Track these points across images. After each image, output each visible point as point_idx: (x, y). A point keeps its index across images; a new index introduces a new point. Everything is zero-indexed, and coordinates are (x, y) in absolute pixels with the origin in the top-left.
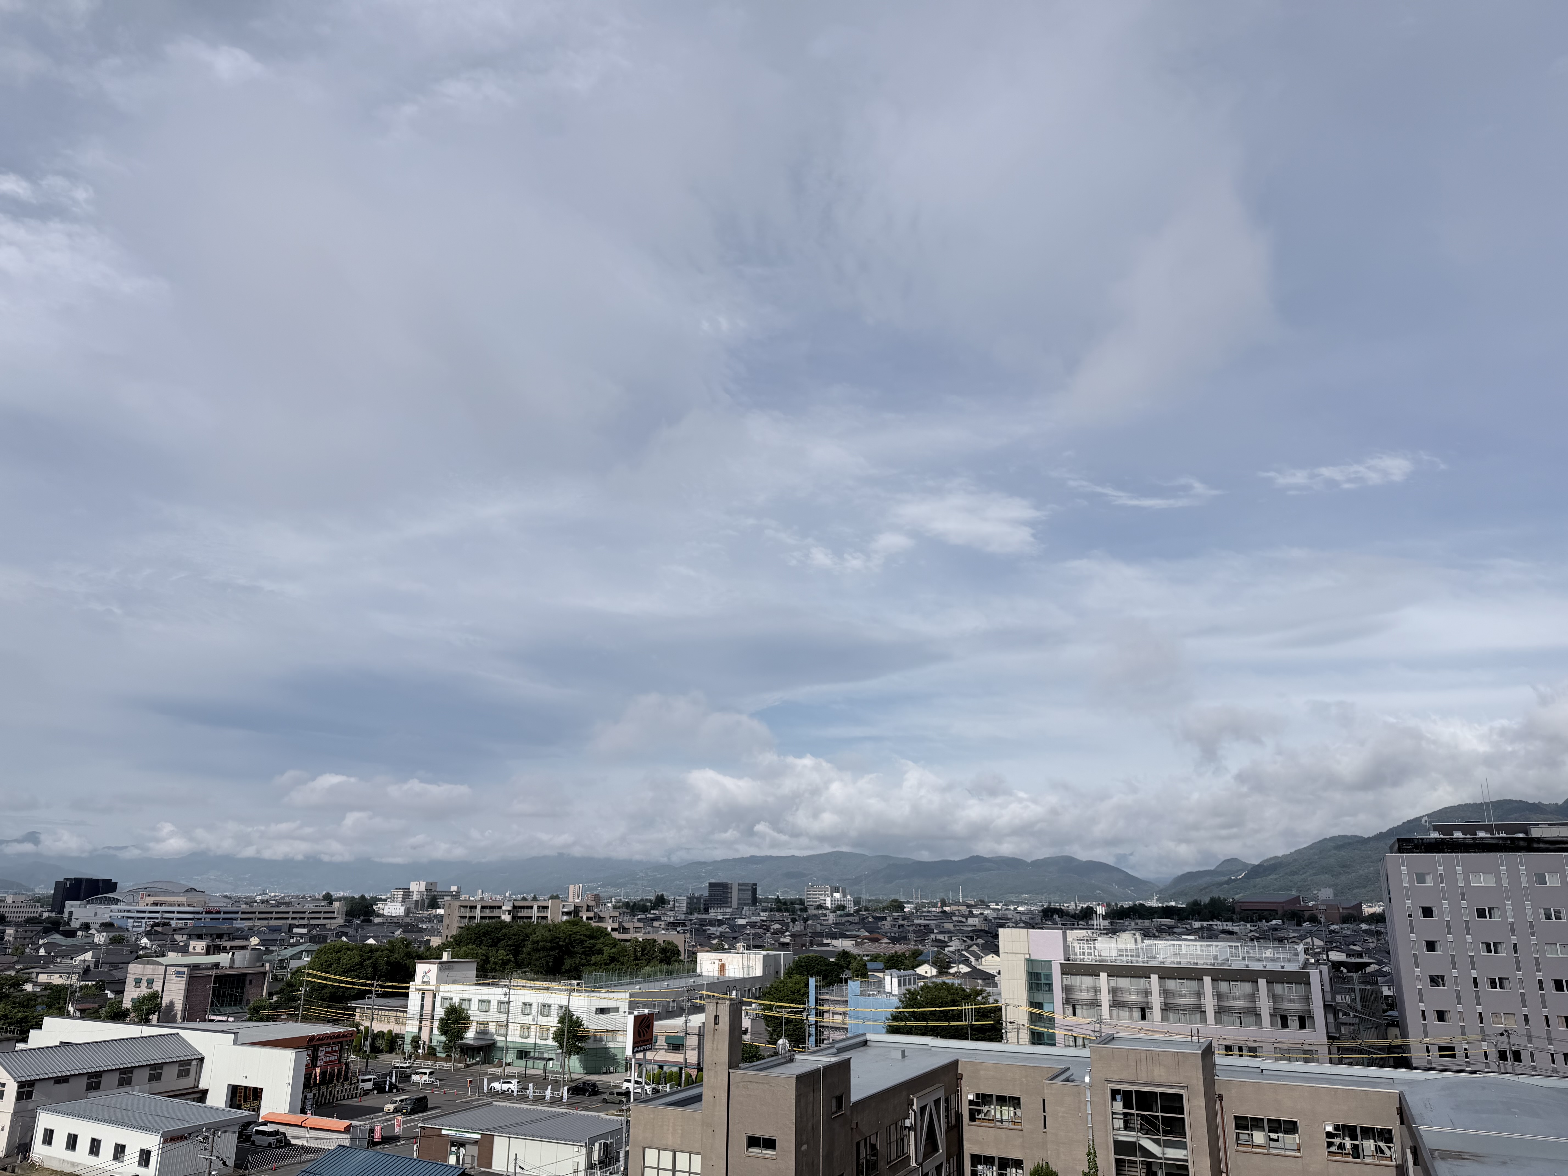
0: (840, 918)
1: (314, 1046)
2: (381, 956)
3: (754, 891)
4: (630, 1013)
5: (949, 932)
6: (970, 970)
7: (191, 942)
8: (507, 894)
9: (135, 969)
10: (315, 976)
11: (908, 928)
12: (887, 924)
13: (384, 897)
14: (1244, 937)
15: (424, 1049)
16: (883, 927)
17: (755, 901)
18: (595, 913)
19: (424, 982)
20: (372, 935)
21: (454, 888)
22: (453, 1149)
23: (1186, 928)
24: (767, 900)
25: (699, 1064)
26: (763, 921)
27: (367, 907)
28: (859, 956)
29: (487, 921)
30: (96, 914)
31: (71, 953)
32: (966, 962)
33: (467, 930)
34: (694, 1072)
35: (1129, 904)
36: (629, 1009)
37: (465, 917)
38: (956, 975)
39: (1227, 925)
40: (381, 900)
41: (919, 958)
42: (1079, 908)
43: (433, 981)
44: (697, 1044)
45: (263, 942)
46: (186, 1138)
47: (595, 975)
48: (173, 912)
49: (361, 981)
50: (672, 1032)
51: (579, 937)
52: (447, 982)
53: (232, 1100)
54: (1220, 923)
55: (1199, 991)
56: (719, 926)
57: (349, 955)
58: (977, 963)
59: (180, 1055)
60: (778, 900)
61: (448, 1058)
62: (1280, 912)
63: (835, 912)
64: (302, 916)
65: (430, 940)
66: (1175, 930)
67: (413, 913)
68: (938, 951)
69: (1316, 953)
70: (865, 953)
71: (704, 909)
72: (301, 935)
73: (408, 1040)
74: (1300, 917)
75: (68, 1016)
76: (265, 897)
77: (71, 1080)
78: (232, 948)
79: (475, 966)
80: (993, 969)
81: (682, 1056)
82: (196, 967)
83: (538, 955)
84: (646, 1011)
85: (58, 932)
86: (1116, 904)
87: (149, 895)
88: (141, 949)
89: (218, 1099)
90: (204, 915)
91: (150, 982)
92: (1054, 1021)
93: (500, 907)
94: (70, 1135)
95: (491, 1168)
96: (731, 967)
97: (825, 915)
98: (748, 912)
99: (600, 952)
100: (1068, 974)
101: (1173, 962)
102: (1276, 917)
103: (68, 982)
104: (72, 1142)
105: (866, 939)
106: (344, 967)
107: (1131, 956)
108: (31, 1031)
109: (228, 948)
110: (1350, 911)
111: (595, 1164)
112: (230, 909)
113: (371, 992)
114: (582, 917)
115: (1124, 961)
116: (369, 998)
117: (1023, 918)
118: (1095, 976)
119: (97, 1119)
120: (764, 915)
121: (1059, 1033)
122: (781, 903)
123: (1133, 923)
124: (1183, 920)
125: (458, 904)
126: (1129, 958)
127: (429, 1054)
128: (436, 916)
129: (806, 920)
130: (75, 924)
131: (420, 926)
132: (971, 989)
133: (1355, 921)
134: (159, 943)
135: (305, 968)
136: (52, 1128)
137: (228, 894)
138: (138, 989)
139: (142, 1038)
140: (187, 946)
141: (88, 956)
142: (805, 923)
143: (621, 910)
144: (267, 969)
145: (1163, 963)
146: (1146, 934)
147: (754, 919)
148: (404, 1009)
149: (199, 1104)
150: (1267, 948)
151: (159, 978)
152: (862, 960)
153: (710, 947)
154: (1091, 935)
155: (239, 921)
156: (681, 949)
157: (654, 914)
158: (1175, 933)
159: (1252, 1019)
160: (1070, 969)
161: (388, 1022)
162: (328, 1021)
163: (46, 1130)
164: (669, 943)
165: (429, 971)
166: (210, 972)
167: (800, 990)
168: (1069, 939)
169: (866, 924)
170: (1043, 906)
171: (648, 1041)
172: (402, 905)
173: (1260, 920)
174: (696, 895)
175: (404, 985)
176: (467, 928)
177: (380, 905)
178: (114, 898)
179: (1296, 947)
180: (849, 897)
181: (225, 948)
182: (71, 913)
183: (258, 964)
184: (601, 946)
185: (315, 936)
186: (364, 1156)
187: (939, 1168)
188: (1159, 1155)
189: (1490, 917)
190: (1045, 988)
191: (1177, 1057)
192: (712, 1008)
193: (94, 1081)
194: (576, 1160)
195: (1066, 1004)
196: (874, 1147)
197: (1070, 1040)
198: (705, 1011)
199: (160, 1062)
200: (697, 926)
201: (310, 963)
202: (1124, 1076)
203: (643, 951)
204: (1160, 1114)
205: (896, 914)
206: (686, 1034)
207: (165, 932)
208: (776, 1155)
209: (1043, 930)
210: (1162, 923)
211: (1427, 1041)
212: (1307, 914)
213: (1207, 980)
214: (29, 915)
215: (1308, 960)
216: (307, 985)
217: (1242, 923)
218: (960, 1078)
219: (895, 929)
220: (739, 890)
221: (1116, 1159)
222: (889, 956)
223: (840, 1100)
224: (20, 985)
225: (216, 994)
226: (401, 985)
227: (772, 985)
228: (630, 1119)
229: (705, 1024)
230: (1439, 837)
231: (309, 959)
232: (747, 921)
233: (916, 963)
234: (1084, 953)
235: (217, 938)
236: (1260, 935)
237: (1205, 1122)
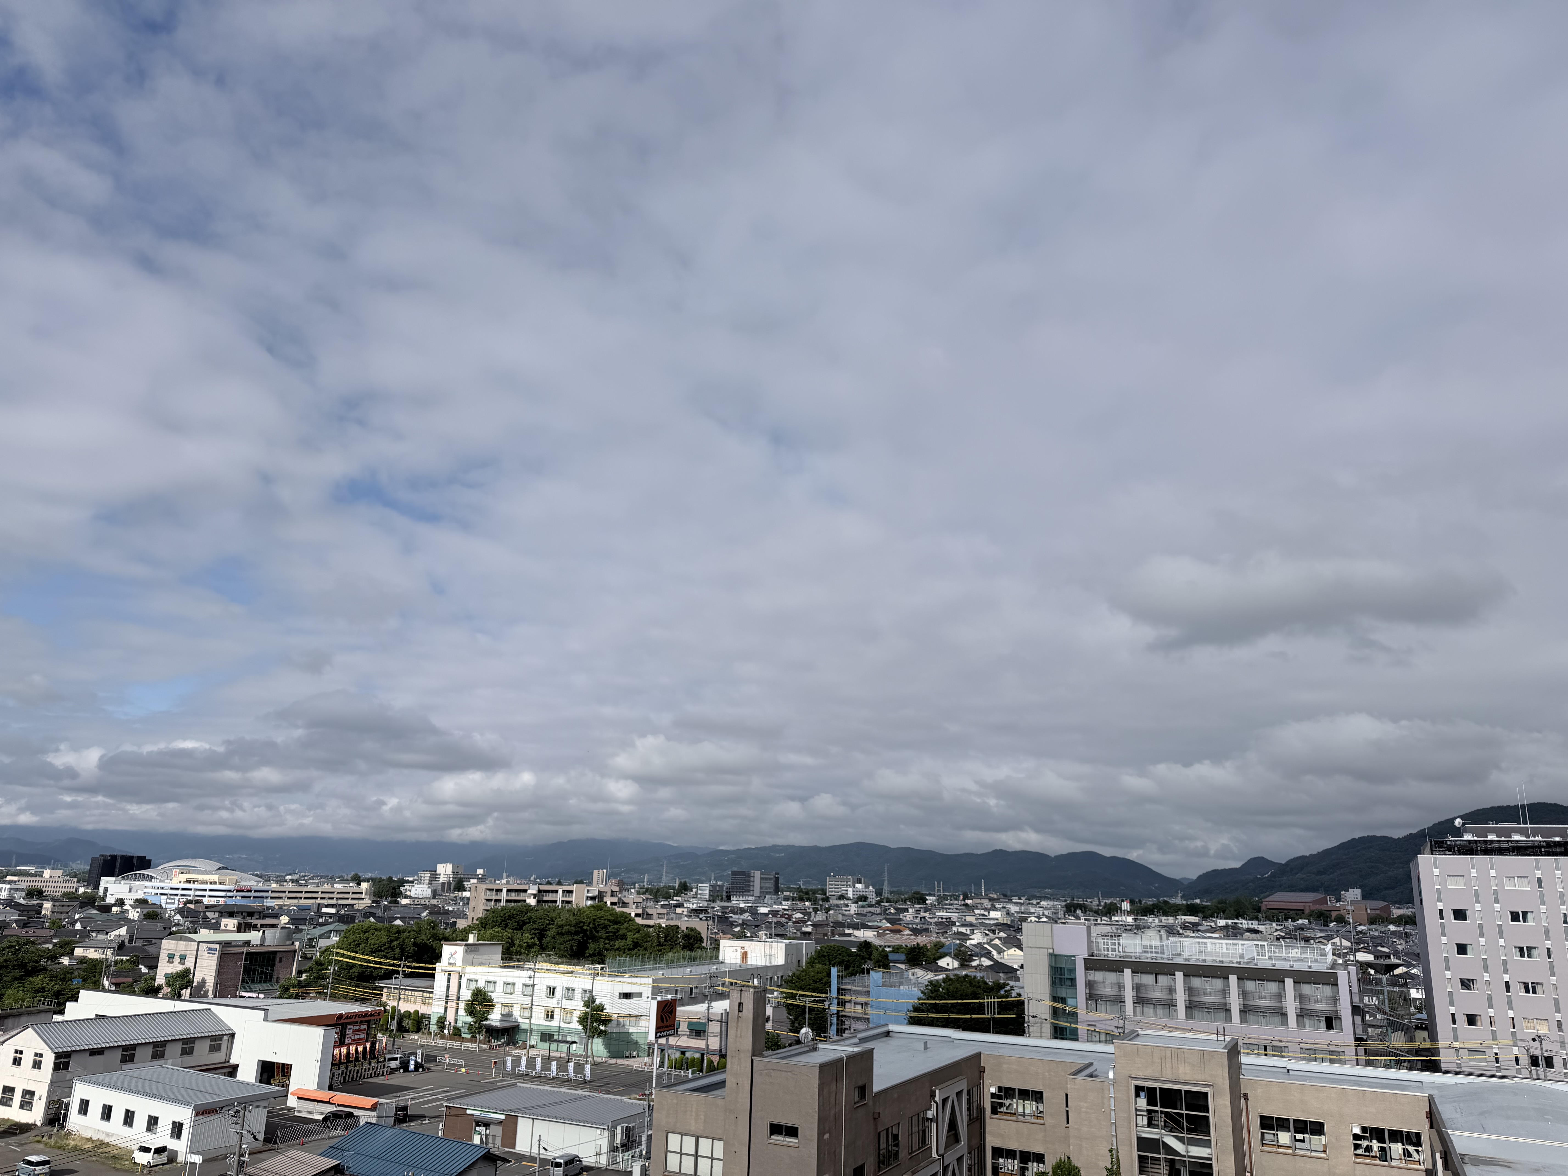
0: (862, 909)
1: (342, 1024)
2: (408, 937)
3: (777, 879)
4: (653, 999)
5: (971, 925)
6: (992, 963)
7: (223, 920)
8: (532, 878)
9: (168, 945)
10: (343, 955)
11: (930, 920)
12: (909, 916)
13: (411, 879)
14: (1270, 936)
15: (449, 1029)
16: (904, 918)
17: (777, 890)
18: (619, 899)
19: (450, 964)
20: (398, 915)
21: (480, 872)
22: (478, 1128)
23: (1211, 926)
24: (789, 889)
25: (721, 1051)
26: (785, 910)
27: (394, 888)
28: (880, 946)
29: (513, 904)
30: (130, 891)
31: (106, 928)
32: (988, 955)
33: (493, 912)
34: (716, 1059)
35: (1153, 901)
36: (653, 994)
37: (490, 900)
38: (979, 967)
39: (1252, 924)
40: (408, 882)
41: (941, 950)
42: (1102, 904)
43: (459, 963)
44: (718, 1030)
45: (294, 920)
46: (217, 1111)
47: (619, 960)
48: (205, 890)
49: (389, 961)
50: (694, 1018)
51: (603, 922)
52: (472, 964)
53: (261, 1075)
54: (1246, 922)
55: (1225, 990)
56: (741, 914)
57: (377, 936)
58: (999, 956)
59: (210, 1030)
60: (799, 890)
61: (473, 1039)
62: (1307, 911)
63: (856, 902)
64: (331, 895)
65: (455, 923)
66: (1200, 928)
67: (440, 895)
68: (960, 944)
69: (1344, 954)
70: (886, 944)
71: (727, 896)
72: (330, 915)
73: (434, 1020)
74: (1327, 917)
75: (104, 990)
76: (296, 877)
77: (106, 1052)
78: (262, 926)
79: (500, 949)
80: (1015, 963)
81: (704, 1042)
82: (228, 944)
83: (562, 939)
84: (669, 997)
85: (94, 907)
86: (1140, 902)
87: (182, 873)
88: (174, 926)
89: (248, 1074)
90: (235, 894)
91: (183, 958)
92: (1077, 1016)
93: (525, 891)
94: (104, 1106)
95: (514, 1148)
96: (753, 955)
97: (847, 906)
98: (770, 901)
99: (624, 937)
100: (1092, 970)
101: (1198, 960)
102: (1302, 916)
103: (104, 956)
104: (107, 1112)
105: (887, 930)
106: (372, 946)
107: (1156, 952)
108: (67, 1003)
109: (259, 926)
110: (1378, 912)
111: (618, 1147)
112: (260, 886)
113: (398, 972)
114: (606, 903)
115: (1148, 957)
116: (396, 978)
117: (1046, 913)
118: (1119, 972)
119: (131, 1091)
121: (1082, 1028)
122: (803, 892)
123: (1157, 920)
124: (1207, 918)
125: (483, 887)
126: (1154, 955)
127: (455, 1034)
128: (462, 899)
129: (828, 910)
130: (110, 900)
131: (446, 908)
132: (993, 982)
133: (1383, 922)
134: (191, 919)
135: (333, 947)
136: (88, 1099)
137: (258, 873)
138: (171, 965)
139: (175, 1012)
140: (218, 923)
141: (123, 931)
142: (827, 913)
143: (644, 896)
144: (297, 947)
145: (1188, 960)
146: (1170, 931)
147: (776, 907)
148: (430, 990)
149: (229, 1078)
150: (1293, 947)
151: (192, 954)
152: (883, 950)
153: (732, 935)
154: (1115, 931)
155: (269, 900)
156: (704, 936)
157: (676, 900)
158: (1199, 930)
159: (1278, 1019)
160: (1092, 964)
161: (415, 1002)
162: (356, 1001)
163: (82, 1100)
164: (692, 930)
165: (456, 952)
166: (241, 950)
167: (821, 980)
168: (1094, 934)
169: (888, 914)
170: (1065, 900)
171: (670, 1026)
172: (429, 888)
173: (1286, 919)
174: (719, 883)
175: (431, 966)
176: (493, 911)
177: (407, 886)
178: (148, 875)
179: (1322, 947)
180: (871, 888)
181: (255, 926)
182: (106, 889)
183: (288, 943)
184: (624, 931)
185: (343, 916)
186: (390, 1132)
187: (960, 1160)
188: (1183, 1153)
189: (1524, 921)
190: (1068, 983)
191: (1202, 1055)
192: (735, 995)
193: (128, 1054)
194: (599, 1142)
195: (1089, 1000)
196: (895, 1137)
197: (1093, 1035)
198: (729, 998)
199: (192, 1036)
200: (719, 914)
201: (338, 943)
202: (1148, 1073)
203: (666, 937)
204: (1184, 1112)
205: (917, 906)
206: (709, 1020)
207: (197, 909)
208: (798, 1143)
209: (1066, 925)
210: (1187, 920)
211: (1456, 1044)
212: (1334, 914)
213: (1233, 979)
214: (66, 890)
215: (1336, 960)
216: (335, 964)
217: (1268, 922)
218: (982, 1071)
219: (918, 920)
220: (761, 879)
221: (1140, 1156)
222: (911, 948)
223: (863, 1090)
224: (57, 958)
225: (247, 971)
226: (427, 965)
227: (794, 974)
228: (652, 1103)
229: (728, 1010)
230: (1472, 839)
231: (337, 939)
232: (769, 909)
233: (938, 954)
234: (1108, 948)
235: (248, 916)
236: (1286, 934)
237: (1230, 1121)
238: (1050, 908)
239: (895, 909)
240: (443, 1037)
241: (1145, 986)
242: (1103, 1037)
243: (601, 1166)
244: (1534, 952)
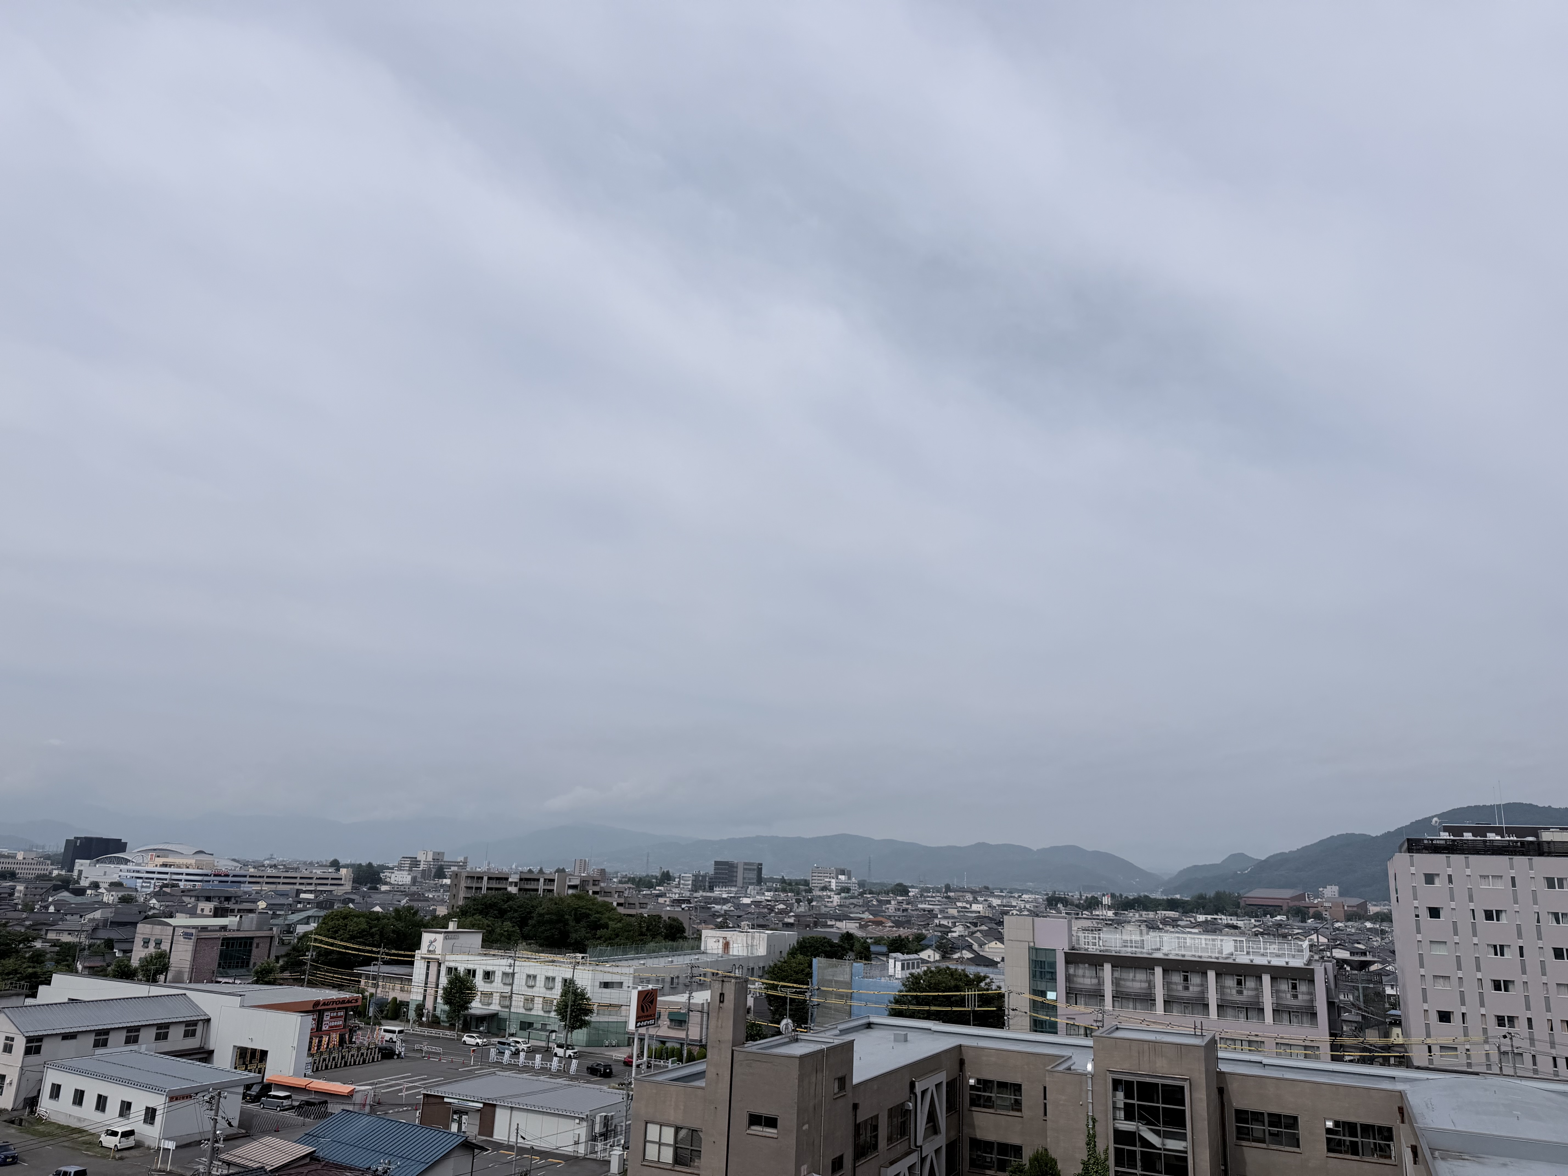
0: (844, 901)
1: (319, 1011)
2: (387, 924)
3: (760, 871)
4: (634, 988)
5: (954, 917)
6: (973, 956)
7: (199, 904)
8: (514, 866)
9: (143, 930)
10: (321, 942)
11: (912, 912)
12: (891, 908)
13: (391, 865)
14: (1248, 932)
15: (428, 1017)
16: (887, 910)
17: (760, 880)
18: (601, 888)
19: (429, 951)
20: (378, 902)
21: (460, 858)
22: (455, 1117)
23: (1190, 921)
24: (772, 880)
25: (701, 1041)
26: (768, 901)
27: (374, 875)
28: (862, 938)
29: (494, 892)
30: (105, 873)
31: (80, 911)
32: (970, 947)
33: (474, 900)
34: (695, 1049)
35: (1134, 894)
36: (633, 984)
37: (471, 888)
38: (960, 960)
39: (1231, 920)
40: (388, 868)
41: (923, 943)
42: (1083, 898)
43: (439, 951)
44: (699, 1020)
45: (271, 906)
46: (191, 1097)
47: (601, 950)
48: (182, 874)
49: (368, 948)
50: (675, 1008)
51: (584, 911)
52: (452, 953)
53: (238, 1061)
54: (1225, 918)
55: (1203, 985)
56: (724, 904)
57: (356, 922)
58: (980, 949)
59: (187, 1015)
60: (783, 881)
61: (452, 1027)
62: (1285, 908)
63: (839, 894)
64: (309, 881)
65: (435, 910)
66: (1179, 923)
67: (420, 882)
68: (941, 936)
69: (1321, 950)
70: (868, 936)
71: (710, 887)
72: (309, 901)
73: (412, 1007)
74: (1305, 913)
75: (77, 973)
76: (273, 863)
77: (78, 1037)
78: (239, 911)
79: (480, 936)
80: (996, 956)
81: (684, 1032)
82: (204, 929)
83: (543, 928)
84: (650, 987)
85: (67, 890)
86: (1121, 895)
87: (158, 856)
88: (150, 910)
89: (224, 1059)
90: (212, 878)
91: (158, 943)
92: (1056, 1010)
93: (507, 879)
94: (76, 1091)
95: (492, 1136)
96: (735, 945)
97: (830, 897)
98: (753, 891)
99: (606, 926)
100: (1072, 964)
101: (1177, 955)
102: (1281, 912)
103: (78, 940)
104: (79, 1097)
105: (869, 922)
106: (351, 933)
107: (1135, 947)
108: (40, 987)
109: (236, 911)
110: (1355, 909)
111: (596, 1136)
112: (238, 872)
113: (376, 959)
114: (588, 892)
115: (1127, 952)
116: (374, 965)
117: (1028, 906)
118: (1099, 966)
119: (104, 1077)
120: (769, 895)
121: (1061, 1022)
122: (786, 883)
123: (1137, 915)
124: (1187, 913)
125: (464, 875)
126: (1134, 949)
127: (433, 1022)
128: (442, 886)
129: (810, 901)
130: (84, 883)
131: (427, 895)
132: (974, 975)
133: (1360, 919)
134: (167, 903)
135: (311, 932)
136: (60, 1084)
137: (236, 858)
138: (146, 950)
139: (149, 997)
140: (195, 907)
141: (98, 915)
142: (809, 904)
143: (626, 886)
144: (274, 933)
145: (1167, 955)
146: (1150, 926)
147: (758, 898)
148: (409, 977)
149: (204, 1064)
150: (1271, 943)
151: (168, 939)
152: (865, 942)
153: (714, 925)
154: (1096, 925)
155: (247, 885)
156: (686, 925)
157: (659, 890)
158: (1178, 926)
159: (1254, 1014)
160: (1074, 958)
161: (393, 989)
162: (334, 986)
163: (53, 1085)
164: (675, 920)
165: (435, 940)
166: (218, 935)
167: (803, 971)
168: (1074, 928)
169: (870, 906)
170: (1047, 894)
171: (651, 1016)
172: (409, 874)
173: (1265, 915)
174: (702, 873)
175: (410, 953)
177: (387, 873)
178: (123, 858)
179: (1300, 943)
180: (854, 879)
181: (232, 911)
182: (80, 872)
183: (265, 928)
184: (606, 921)
185: (322, 902)
186: (366, 1120)
187: (937, 1151)
188: (1159, 1146)
189: (1498, 920)
190: (1049, 976)
191: (1179, 1049)
192: (717, 986)
193: (101, 1038)
194: (577, 1132)
195: (1069, 993)
196: (875, 1128)
197: (1072, 1029)
198: (710, 988)
199: (167, 1021)
200: (702, 904)
201: (316, 929)
202: (1125, 1066)
203: (648, 927)
204: (1161, 1105)
205: (900, 898)
206: (689, 1010)
207: (173, 893)
208: (777, 1134)
209: (1048, 919)
210: (1167, 915)
211: (1429, 1041)
212: (1312, 911)
213: (1211, 975)
214: (39, 872)
215: (1312, 956)
216: (314, 950)
217: (1246, 918)
218: (962, 1062)
219: (899, 913)
220: (745, 869)
221: (1116, 1148)
222: (893, 940)
223: (843, 1081)
224: (29, 941)
225: (223, 956)
226: (407, 953)
227: (775, 965)
228: (631, 1093)
229: (709, 1001)
230: (1448, 838)
231: (316, 925)
232: (752, 900)
233: (919, 947)
234: (1088, 942)
235: (225, 901)
236: (1264, 930)
237: (1205, 1114)
238: (1032, 902)
239: (877, 901)
240: (421, 1024)
241: (1124, 980)
242: (1082, 1031)
243: (579, 1155)
244: (1505, 949)
